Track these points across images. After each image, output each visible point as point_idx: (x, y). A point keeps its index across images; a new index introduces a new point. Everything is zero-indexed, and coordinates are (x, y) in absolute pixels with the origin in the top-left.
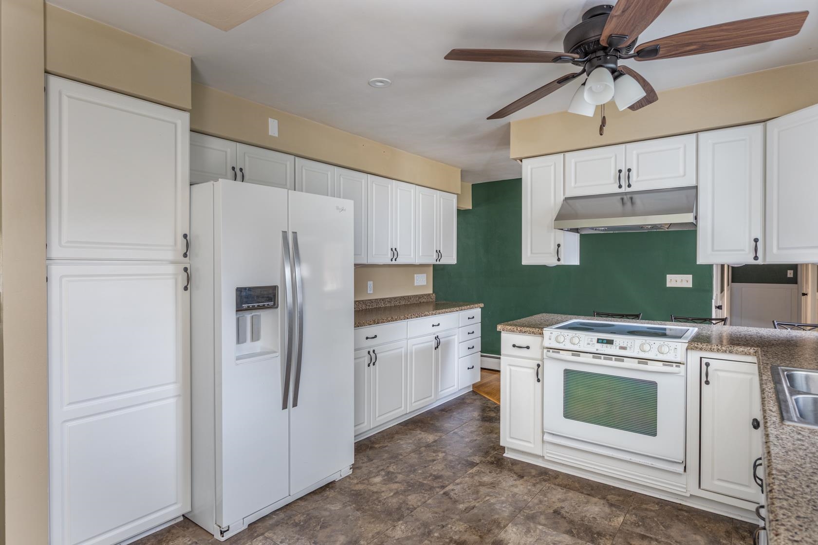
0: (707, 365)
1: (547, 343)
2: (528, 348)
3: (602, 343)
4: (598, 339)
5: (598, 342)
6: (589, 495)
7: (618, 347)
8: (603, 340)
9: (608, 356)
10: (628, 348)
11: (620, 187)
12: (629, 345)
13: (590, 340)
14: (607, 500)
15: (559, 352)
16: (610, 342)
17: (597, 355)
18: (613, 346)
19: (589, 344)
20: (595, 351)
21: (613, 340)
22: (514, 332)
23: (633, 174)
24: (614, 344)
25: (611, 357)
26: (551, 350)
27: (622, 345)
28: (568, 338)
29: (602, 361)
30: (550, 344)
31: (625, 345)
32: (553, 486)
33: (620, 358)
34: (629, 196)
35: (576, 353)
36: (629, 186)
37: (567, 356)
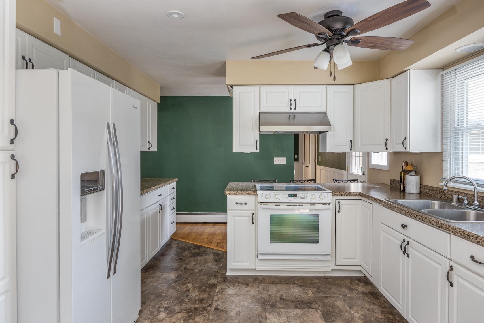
0: (339, 202)
1: (260, 200)
2: (246, 204)
3: (291, 196)
4: (289, 195)
5: (289, 196)
6: (287, 284)
7: (300, 198)
8: (291, 195)
9: (295, 204)
10: (305, 198)
11: (291, 109)
12: (305, 196)
13: (284, 195)
14: (297, 284)
15: (267, 205)
16: (295, 196)
17: (289, 204)
18: (298, 198)
19: (284, 198)
20: (288, 201)
21: (297, 195)
22: (237, 194)
23: (297, 102)
24: (298, 196)
25: (291, 204)
26: (263, 204)
27: (302, 197)
28: (272, 195)
29: (292, 207)
30: (262, 200)
31: (303, 197)
32: (267, 285)
33: (301, 204)
34: (293, 115)
35: (277, 204)
36: (295, 109)
37: (272, 206)
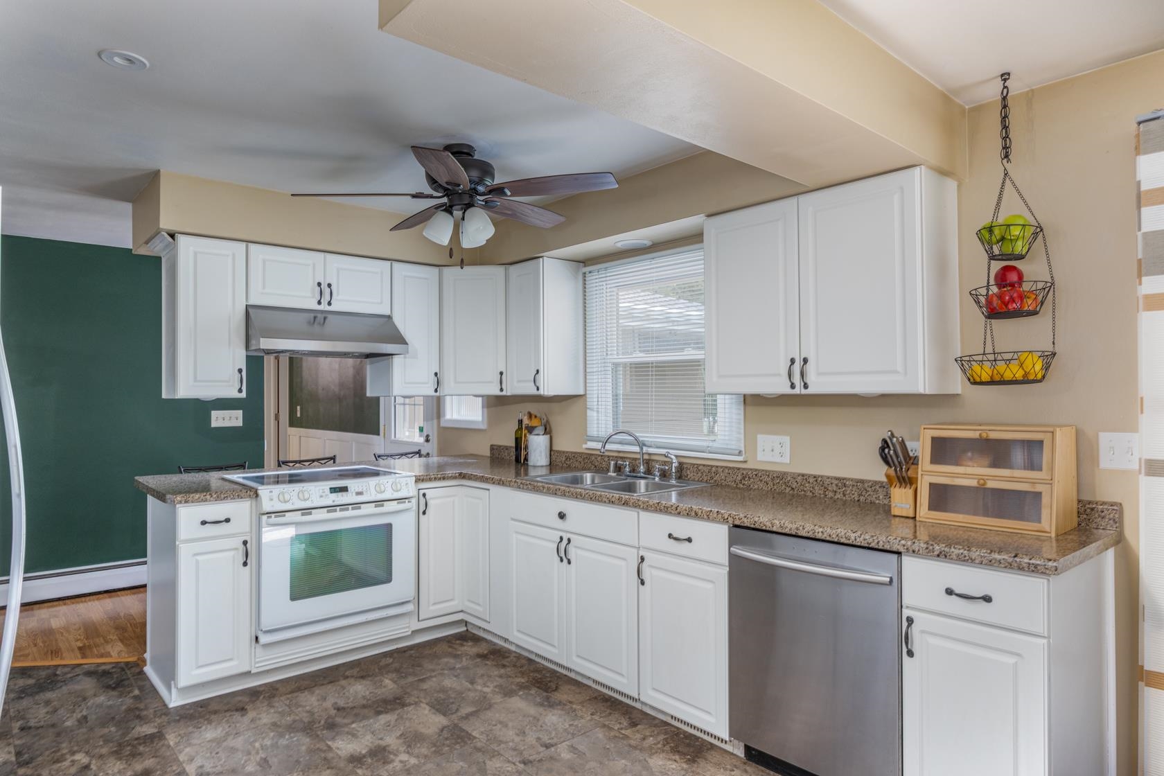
0: (424, 495)
1: (267, 506)
2: (227, 520)
3: (335, 492)
4: (331, 489)
5: (331, 493)
7: (354, 494)
8: (335, 488)
9: (344, 507)
10: (364, 493)
11: (319, 303)
12: (365, 489)
13: (321, 491)
15: (284, 516)
16: (344, 489)
17: (331, 508)
18: (349, 494)
19: (321, 496)
20: (330, 503)
21: (347, 487)
22: (206, 501)
24: (349, 490)
25: (335, 508)
26: (273, 515)
27: (357, 490)
28: (295, 494)
29: (338, 514)
30: (273, 506)
31: (360, 490)
33: (356, 505)
35: (307, 511)
36: (329, 304)
37: (297, 517)
